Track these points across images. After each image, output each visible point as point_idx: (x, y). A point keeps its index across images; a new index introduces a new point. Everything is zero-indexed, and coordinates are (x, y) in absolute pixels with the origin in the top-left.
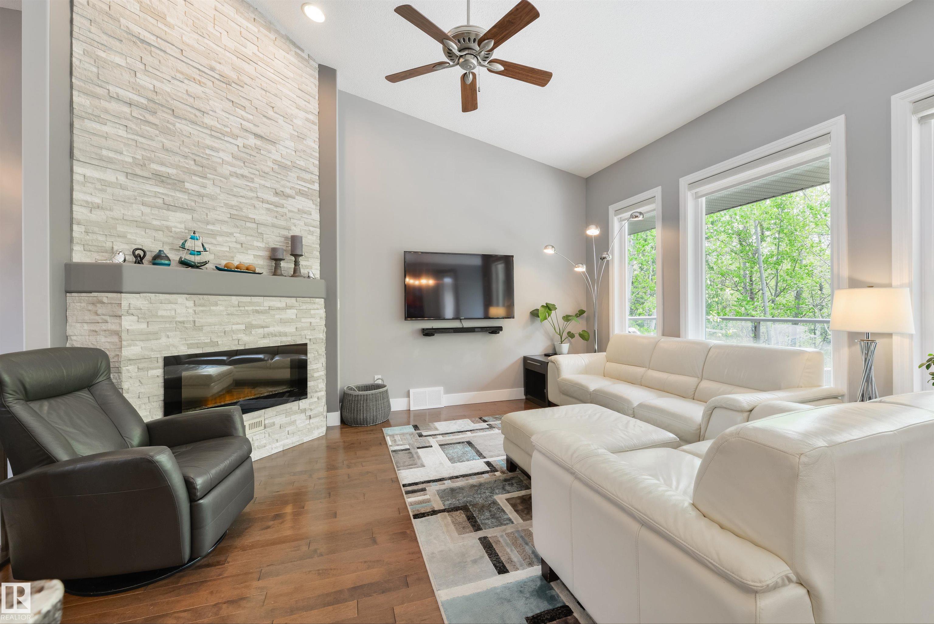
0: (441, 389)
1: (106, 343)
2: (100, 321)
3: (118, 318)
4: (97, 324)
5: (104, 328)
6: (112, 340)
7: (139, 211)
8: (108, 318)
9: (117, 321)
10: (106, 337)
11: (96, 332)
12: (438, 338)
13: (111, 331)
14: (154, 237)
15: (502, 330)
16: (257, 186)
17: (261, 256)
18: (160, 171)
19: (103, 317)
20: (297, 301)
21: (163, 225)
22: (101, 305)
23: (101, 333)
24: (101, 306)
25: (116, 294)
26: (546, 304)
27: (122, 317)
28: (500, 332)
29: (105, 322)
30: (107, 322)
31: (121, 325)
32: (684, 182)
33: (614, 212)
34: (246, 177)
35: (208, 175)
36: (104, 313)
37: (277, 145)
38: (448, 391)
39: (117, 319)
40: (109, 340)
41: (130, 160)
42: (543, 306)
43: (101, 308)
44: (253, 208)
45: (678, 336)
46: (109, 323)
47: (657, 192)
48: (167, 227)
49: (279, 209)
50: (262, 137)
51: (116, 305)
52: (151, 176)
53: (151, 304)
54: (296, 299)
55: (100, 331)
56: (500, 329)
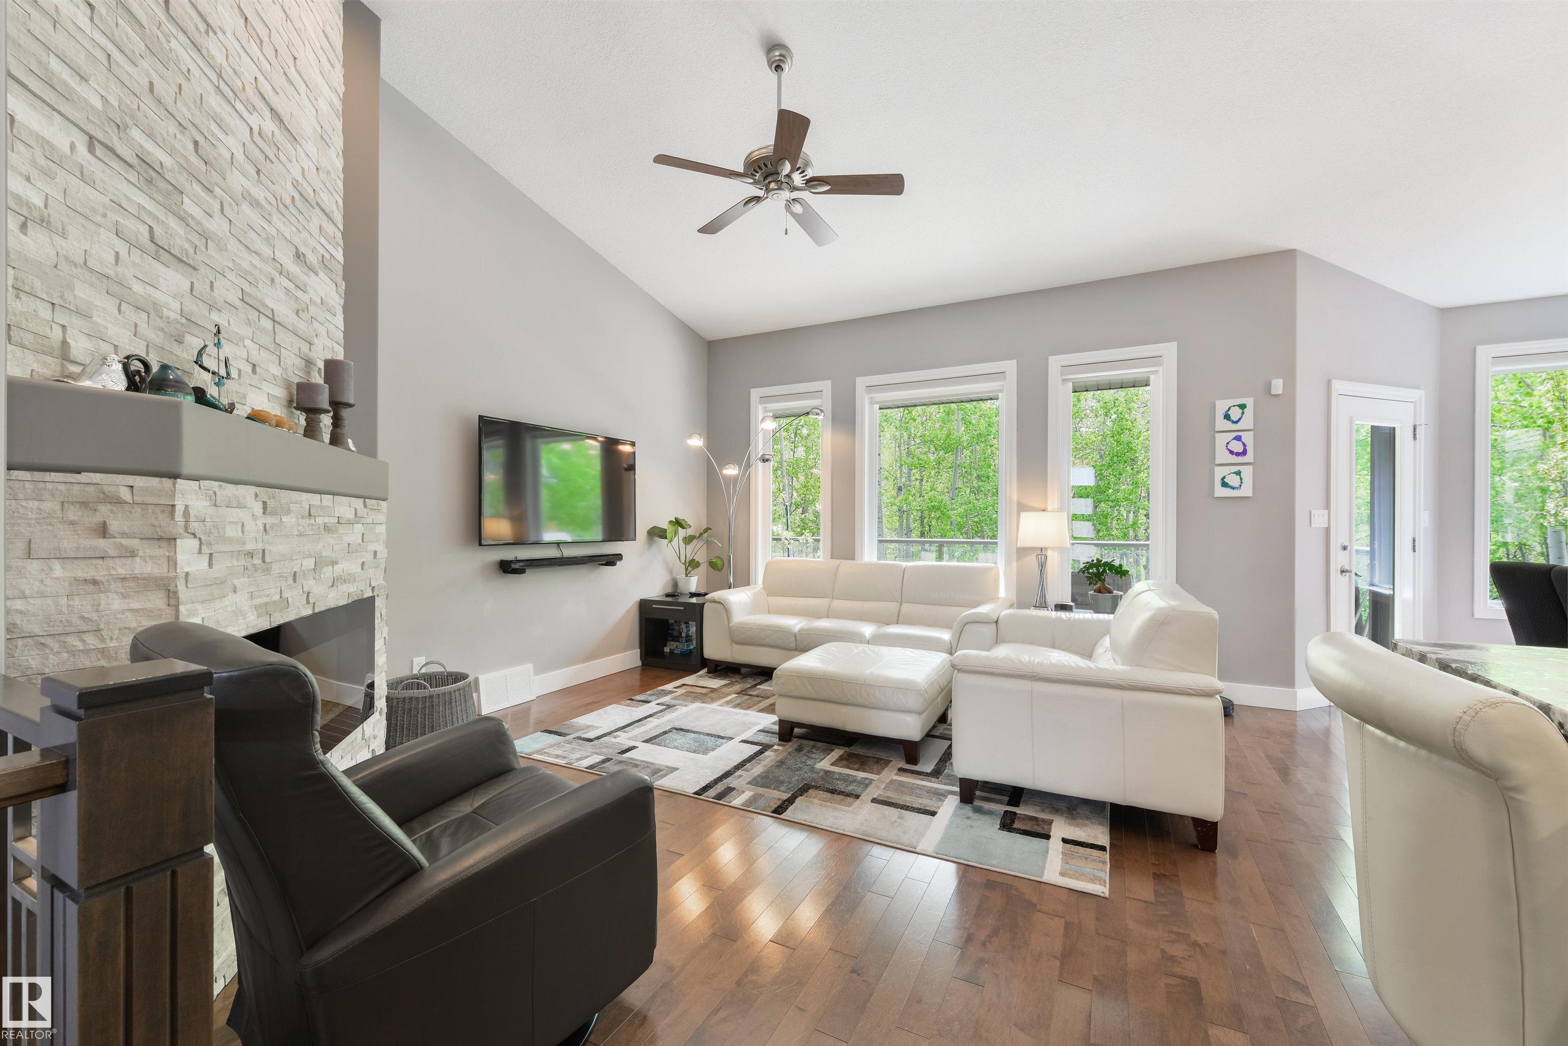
0: (530, 667)
1: (128, 614)
2: (112, 552)
3: (164, 544)
4: (100, 562)
5: (122, 571)
6: (148, 605)
7: (110, 250)
8: (134, 543)
9: (161, 551)
10: (124, 596)
11: (95, 582)
12: (531, 578)
13: (144, 579)
14: (133, 327)
15: (621, 559)
16: (273, 232)
17: (276, 397)
18: (148, 153)
19: (124, 541)
20: (365, 506)
21: (150, 296)
22: (109, 507)
23: (113, 585)
24: (112, 511)
25: (158, 479)
26: (676, 519)
27: (177, 540)
28: (618, 563)
29: (128, 554)
30: (133, 554)
31: (172, 562)
32: (861, 382)
33: (758, 398)
34: (261, 209)
35: (216, 188)
36: (126, 530)
37: (298, 147)
38: (540, 670)
39: (160, 547)
40: (135, 605)
41: (98, 104)
42: (671, 522)
43: (112, 515)
44: (269, 283)
45: (854, 559)
46: (138, 559)
47: (826, 386)
48: (154, 303)
49: (299, 294)
50: (281, 121)
51: (158, 510)
52: (134, 161)
53: (216, 508)
54: (365, 502)
55: (108, 581)
56: (619, 557)
